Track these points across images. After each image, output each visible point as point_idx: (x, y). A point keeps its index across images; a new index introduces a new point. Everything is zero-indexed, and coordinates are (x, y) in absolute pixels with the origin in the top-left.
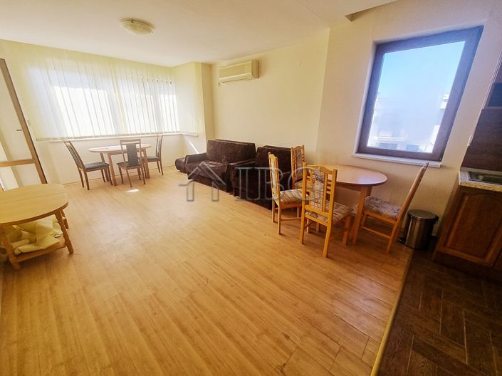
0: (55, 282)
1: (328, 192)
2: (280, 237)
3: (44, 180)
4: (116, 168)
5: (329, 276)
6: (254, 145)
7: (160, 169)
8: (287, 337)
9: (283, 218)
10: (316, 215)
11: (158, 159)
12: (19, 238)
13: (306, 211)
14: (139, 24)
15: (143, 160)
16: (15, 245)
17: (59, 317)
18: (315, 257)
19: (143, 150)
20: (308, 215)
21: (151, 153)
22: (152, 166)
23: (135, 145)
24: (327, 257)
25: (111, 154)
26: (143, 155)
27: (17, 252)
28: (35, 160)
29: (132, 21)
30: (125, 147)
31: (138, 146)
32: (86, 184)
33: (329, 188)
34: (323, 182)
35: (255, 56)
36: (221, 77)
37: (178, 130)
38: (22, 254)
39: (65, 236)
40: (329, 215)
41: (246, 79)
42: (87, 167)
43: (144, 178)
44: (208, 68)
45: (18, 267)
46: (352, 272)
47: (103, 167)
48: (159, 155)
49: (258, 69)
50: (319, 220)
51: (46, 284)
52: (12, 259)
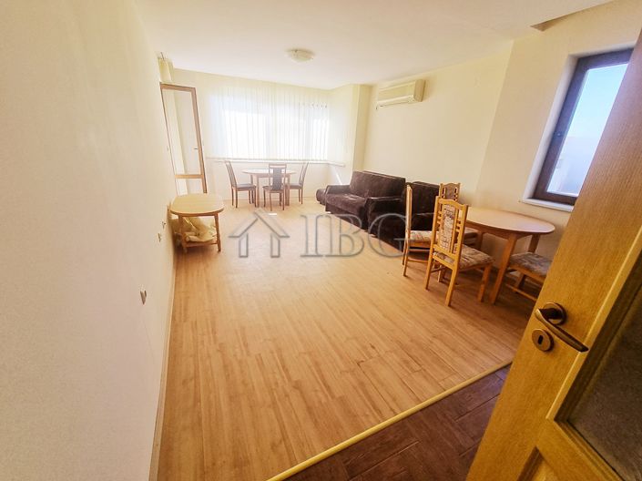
0: (207, 266)
1: (457, 230)
2: (404, 278)
3: (205, 191)
4: (261, 190)
5: (443, 321)
6: (404, 179)
7: (301, 198)
8: (373, 347)
9: (410, 258)
10: (444, 256)
11: (300, 187)
12: (189, 230)
13: (434, 251)
14: (302, 53)
15: (286, 186)
16: (187, 234)
17: (208, 286)
18: (435, 303)
19: (288, 176)
20: (435, 256)
21: (295, 181)
22: (294, 193)
23: (280, 170)
24: (449, 305)
25: (260, 176)
26: (286, 182)
27: (188, 239)
28: (203, 176)
29: (296, 51)
30: (272, 171)
31: (283, 171)
32: (235, 202)
33: (458, 225)
34: (453, 218)
35: (421, 76)
36: (379, 100)
37: (326, 158)
38: (190, 242)
39: (218, 235)
40: (456, 257)
41: (407, 102)
42: (238, 186)
43: (284, 203)
44: (368, 90)
45: (186, 251)
46: (473, 325)
47: (251, 189)
48: (302, 183)
49: (422, 91)
50: (446, 263)
51: (202, 266)
52: (184, 244)
